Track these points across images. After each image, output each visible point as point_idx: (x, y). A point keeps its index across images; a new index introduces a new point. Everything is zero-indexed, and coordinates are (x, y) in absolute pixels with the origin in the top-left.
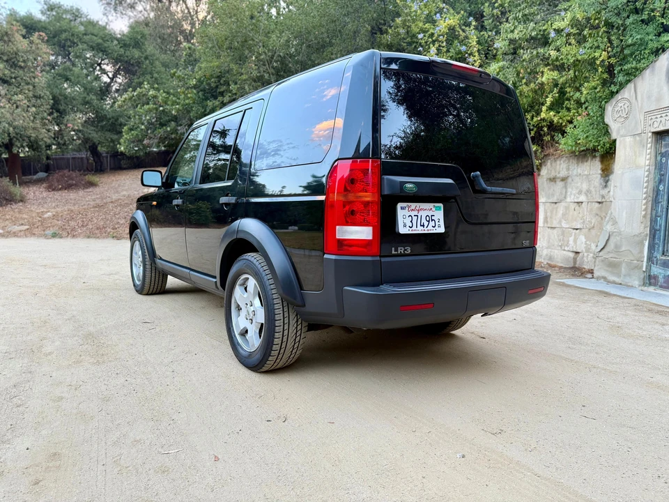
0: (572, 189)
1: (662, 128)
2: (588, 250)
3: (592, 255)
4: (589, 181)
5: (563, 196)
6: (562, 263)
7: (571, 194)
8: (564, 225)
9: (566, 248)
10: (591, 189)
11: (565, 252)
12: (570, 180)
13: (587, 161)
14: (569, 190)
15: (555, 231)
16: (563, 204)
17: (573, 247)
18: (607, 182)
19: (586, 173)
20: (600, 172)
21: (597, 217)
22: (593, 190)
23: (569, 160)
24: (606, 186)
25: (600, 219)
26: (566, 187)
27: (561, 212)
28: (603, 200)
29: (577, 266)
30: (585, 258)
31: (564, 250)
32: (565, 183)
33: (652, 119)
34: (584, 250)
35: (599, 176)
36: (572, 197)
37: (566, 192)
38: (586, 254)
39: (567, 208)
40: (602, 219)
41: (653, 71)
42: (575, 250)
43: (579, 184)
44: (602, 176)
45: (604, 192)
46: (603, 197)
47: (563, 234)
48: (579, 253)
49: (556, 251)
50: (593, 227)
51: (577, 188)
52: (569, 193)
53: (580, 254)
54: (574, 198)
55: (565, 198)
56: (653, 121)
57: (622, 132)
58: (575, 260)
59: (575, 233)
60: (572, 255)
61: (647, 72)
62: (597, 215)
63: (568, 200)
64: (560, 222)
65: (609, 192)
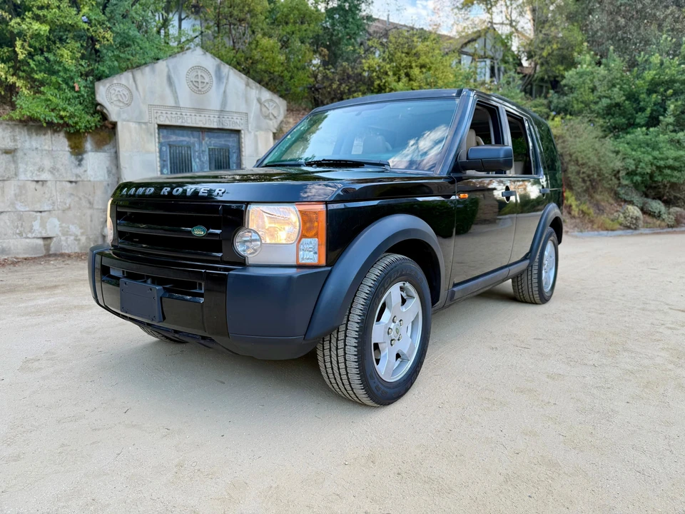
0: (27, 164)
1: (167, 123)
2: (66, 233)
3: (72, 238)
4: (54, 158)
5: (12, 173)
6: (25, 253)
7: (25, 171)
8: (20, 207)
9: (29, 235)
10: (58, 166)
11: (27, 240)
12: (19, 154)
13: (45, 134)
14: (20, 165)
15: (5, 217)
16: (13, 183)
17: (41, 233)
18: (81, 160)
19: (46, 147)
20: (68, 149)
21: (73, 197)
22: (62, 168)
23: (14, 130)
24: (80, 165)
25: (77, 199)
26: (15, 162)
27: (12, 192)
28: (79, 179)
29: (51, 252)
30: (64, 243)
31: (27, 238)
32: (13, 157)
33: (157, 112)
34: (60, 235)
35: (69, 154)
36: (29, 175)
37: (16, 168)
38: (63, 238)
39: (22, 188)
40: (80, 199)
41: (153, 71)
42: (45, 235)
43: (38, 160)
44: (72, 153)
45: (79, 171)
46: (77, 176)
47: (21, 218)
48: (50, 238)
49: (12, 241)
50: (69, 208)
51: (34, 164)
52: (21, 170)
53: (55, 239)
54: (32, 176)
55: (16, 175)
56: (158, 115)
57: (124, 116)
58: (47, 248)
59: (41, 217)
60: (41, 242)
61: (147, 69)
62: (72, 194)
63: (22, 177)
64: (13, 204)
65: (85, 171)
